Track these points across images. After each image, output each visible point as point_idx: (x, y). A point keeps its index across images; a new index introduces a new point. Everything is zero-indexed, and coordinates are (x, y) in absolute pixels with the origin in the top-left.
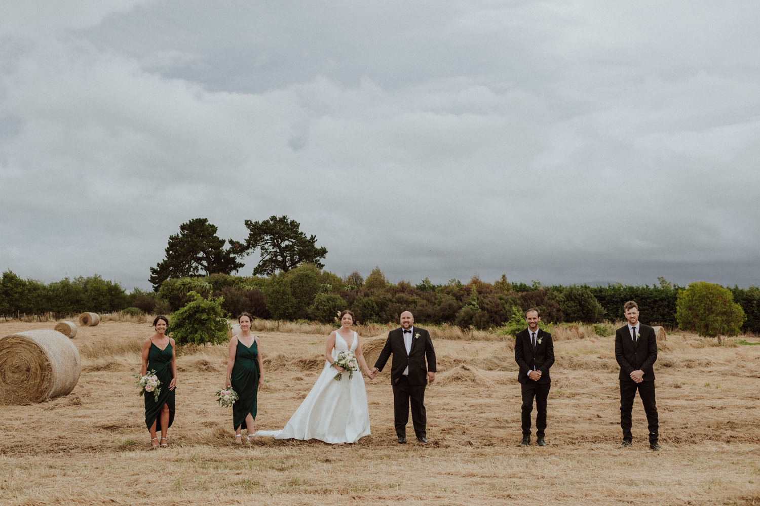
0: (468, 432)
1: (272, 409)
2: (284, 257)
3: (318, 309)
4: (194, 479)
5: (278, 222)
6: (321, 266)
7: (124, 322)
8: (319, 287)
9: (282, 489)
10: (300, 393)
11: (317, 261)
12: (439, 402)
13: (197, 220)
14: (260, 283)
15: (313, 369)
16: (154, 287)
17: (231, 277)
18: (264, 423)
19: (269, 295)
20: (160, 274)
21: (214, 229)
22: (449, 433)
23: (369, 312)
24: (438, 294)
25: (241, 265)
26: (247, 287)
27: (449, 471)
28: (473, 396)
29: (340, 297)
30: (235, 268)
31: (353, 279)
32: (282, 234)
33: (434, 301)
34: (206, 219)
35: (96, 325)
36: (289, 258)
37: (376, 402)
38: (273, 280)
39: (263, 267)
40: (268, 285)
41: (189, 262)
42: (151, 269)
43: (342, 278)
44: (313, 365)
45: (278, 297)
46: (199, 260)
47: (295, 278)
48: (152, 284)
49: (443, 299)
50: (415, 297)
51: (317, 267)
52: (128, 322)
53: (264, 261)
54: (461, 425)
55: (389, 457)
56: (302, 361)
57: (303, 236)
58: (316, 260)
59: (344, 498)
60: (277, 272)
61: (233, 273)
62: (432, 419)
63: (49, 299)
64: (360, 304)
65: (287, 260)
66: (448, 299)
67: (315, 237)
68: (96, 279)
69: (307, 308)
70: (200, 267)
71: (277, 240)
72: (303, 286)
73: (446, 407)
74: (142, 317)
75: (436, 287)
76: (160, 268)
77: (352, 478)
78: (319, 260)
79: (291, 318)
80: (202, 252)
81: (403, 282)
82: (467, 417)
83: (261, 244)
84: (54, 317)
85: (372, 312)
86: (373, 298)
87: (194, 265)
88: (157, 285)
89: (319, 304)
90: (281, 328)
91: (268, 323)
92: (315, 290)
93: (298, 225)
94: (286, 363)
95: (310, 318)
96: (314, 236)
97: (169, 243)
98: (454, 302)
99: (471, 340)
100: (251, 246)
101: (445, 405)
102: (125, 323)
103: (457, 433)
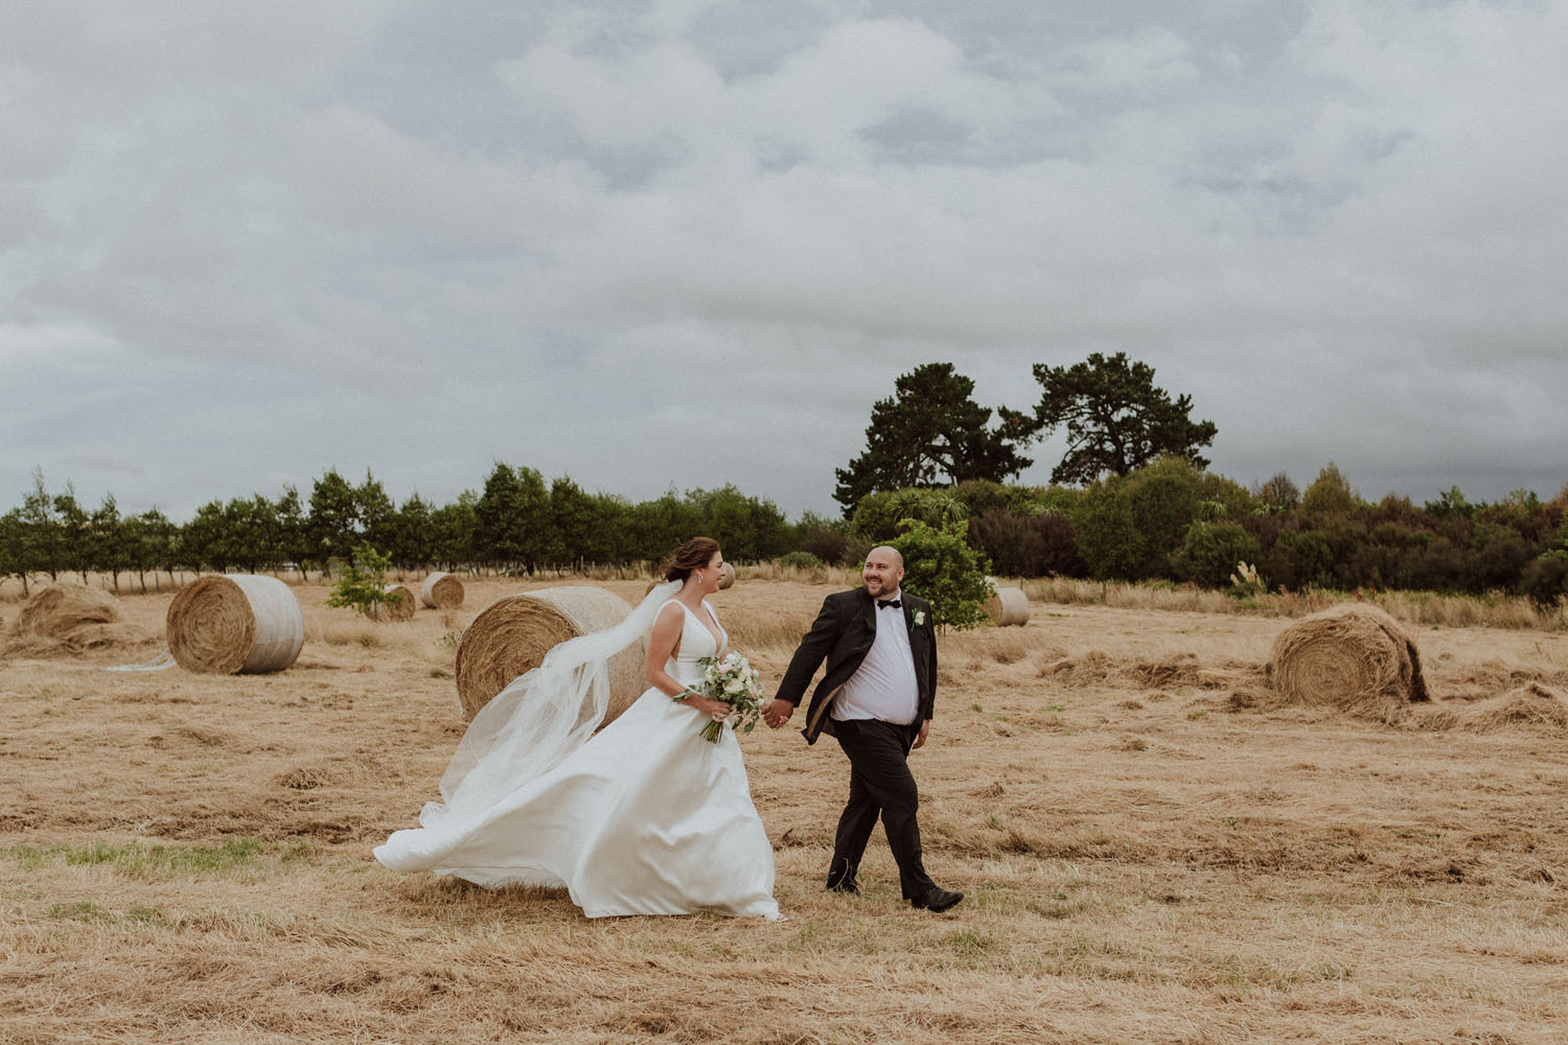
0: (1541, 847)
1: (1059, 771)
2: (1119, 445)
3: (1192, 557)
4: (848, 926)
5: (1106, 366)
6: (1203, 463)
7: (784, 581)
8: (1196, 509)
9: (1047, 961)
10: (1128, 737)
11: (1192, 453)
12: (1467, 771)
13: (930, 366)
14: (1066, 501)
15: (1168, 686)
16: (844, 510)
17: (1004, 487)
18: (1035, 803)
19: (1085, 527)
20: (855, 483)
21: (966, 385)
22: (1489, 847)
23: (1312, 564)
24: (1477, 524)
25: (1026, 463)
26: (1039, 509)
27: (1484, 946)
28: (1559, 759)
29: (1244, 531)
30: (1012, 469)
31: (1274, 491)
32: (1114, 394)
33: (1465, 539)
34: (951, 364)
35: (729, 587)
36: (1130, 445)
37: (1309, 764)
38: (1092, 494)
39: (1072, 467)
40: (1082, 505)
41: (914, 457)
42: (837, 473)
43: (1248, 489)
44: (1168, 676)
45: (1105, 530)
46: (935, 453)
47: (1142, 489)
48: (840, 504)
49: (1491, 536)
50: (1421, 531)
51: (1192, 465)
52: (790, 582)
53: (1075, 453)
54: (1522, 828)
55: (1328, 898)
56: (1143, 668)
57: (1162, 398)
58: (1190, 451)
59: (1197, 997)
60: (1104, 476)
61: (1008, 480)
62: (1447, 810)
63: (639, 533)
64: (1290, 545)
65: (1125, 451)
66: (1501, 535)
67: (1188, 400)
68: (727, 491)
69: (1169, 555)
70: (938, 466)
71: (1103, 408)
72: (1160, 507)
73: (1485, 783)
74: (819, 571)
75: (1474, 507)
76: (855, 469)
77: (1224, 947)
78: (1196, 451)
79: (1132, 575)
80: (941, 436)
81: (1393, 498)
82: (1539, 809)
83: (1069, 416)
84: (647, 569)
85: (1319, 565)
86: (1321, 534)
87: (926, 462)
88: (849, 506)
89: (1194, 546)
90: (1110, 596)
91: (1082, 588)
92: (1187, 516)
93: (1150, 374)
94: (1107, 670)
95: (1176, 577)
96: (1186, 397)
97: (874, 418)
98: (1517, 543)
99: (1558, 631)
100: (1046, 421)
101: (1483, 777)
102: (784, 584)
103: (1512, 846)
